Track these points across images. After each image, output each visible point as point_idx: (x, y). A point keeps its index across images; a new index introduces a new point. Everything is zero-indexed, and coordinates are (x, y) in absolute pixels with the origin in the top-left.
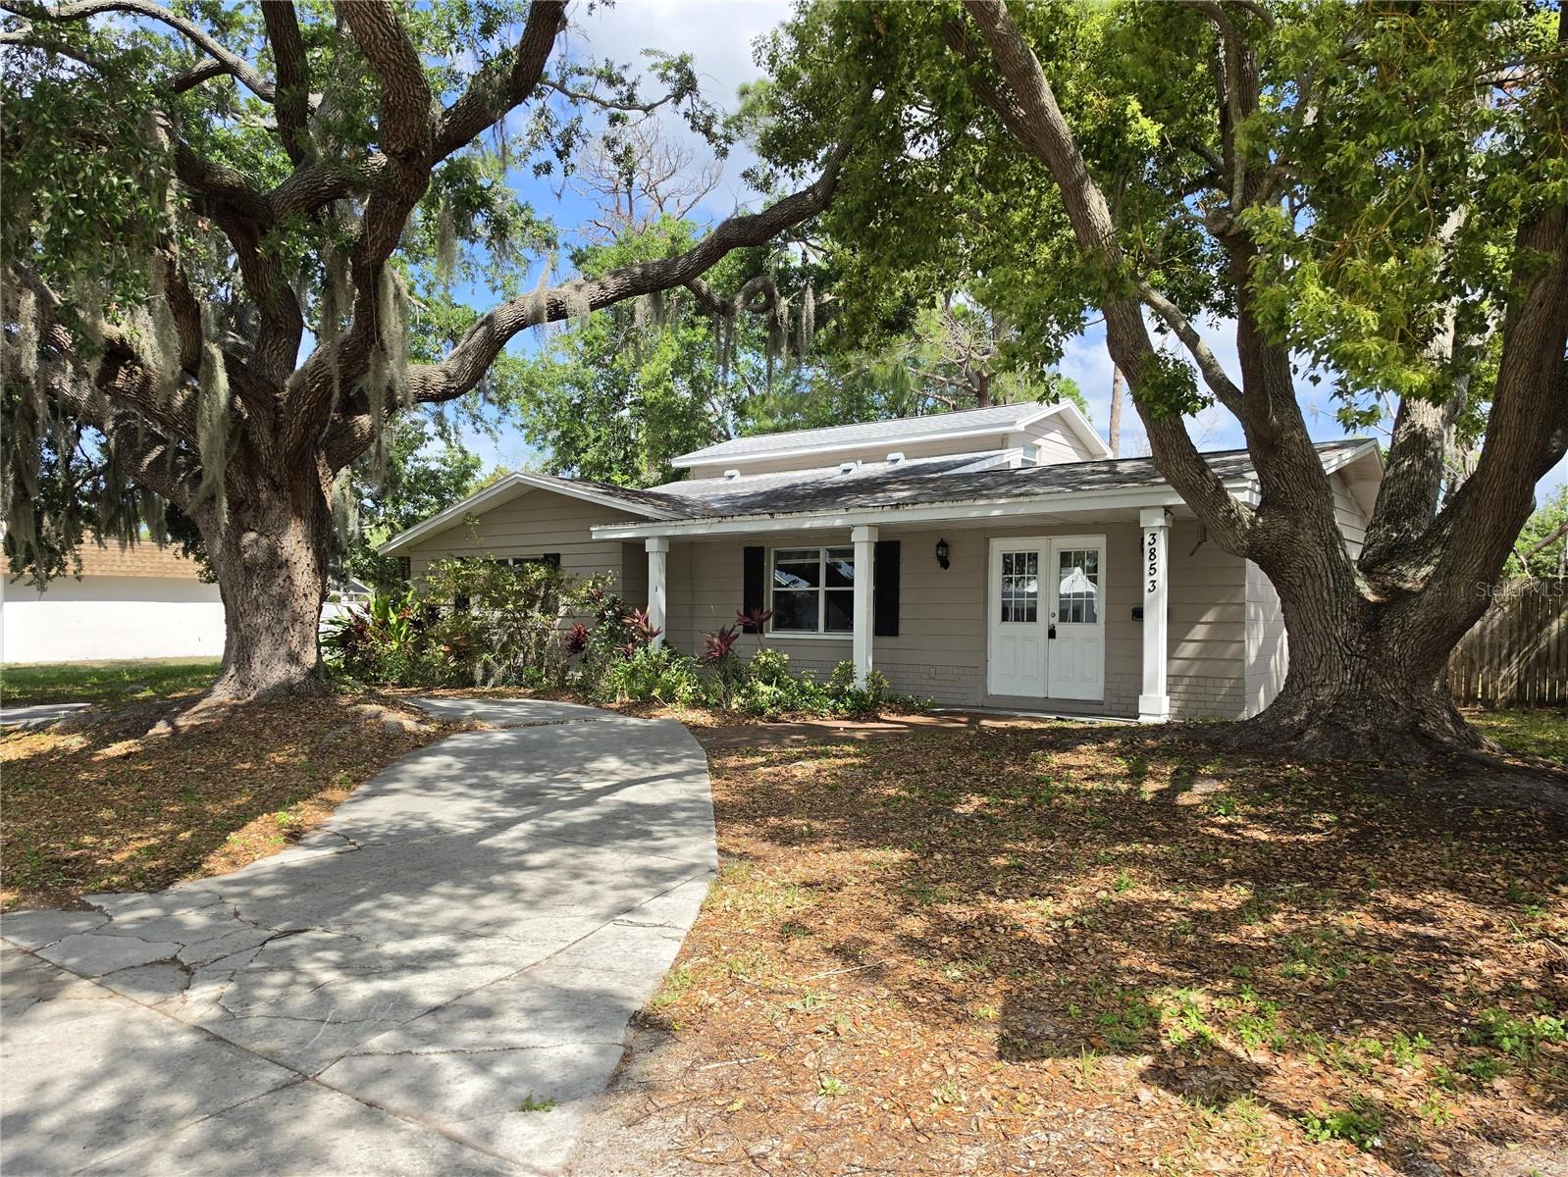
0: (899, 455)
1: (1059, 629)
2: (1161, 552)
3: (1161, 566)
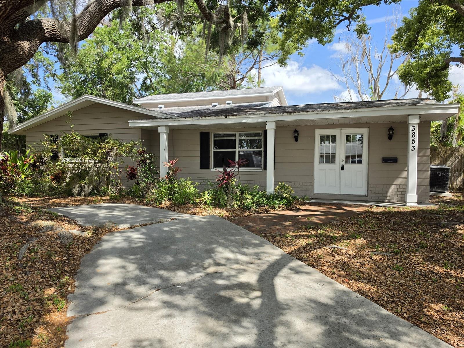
0: (217, 104)
1: (346, 166)
2: (417, 134)
3: (417, 140)
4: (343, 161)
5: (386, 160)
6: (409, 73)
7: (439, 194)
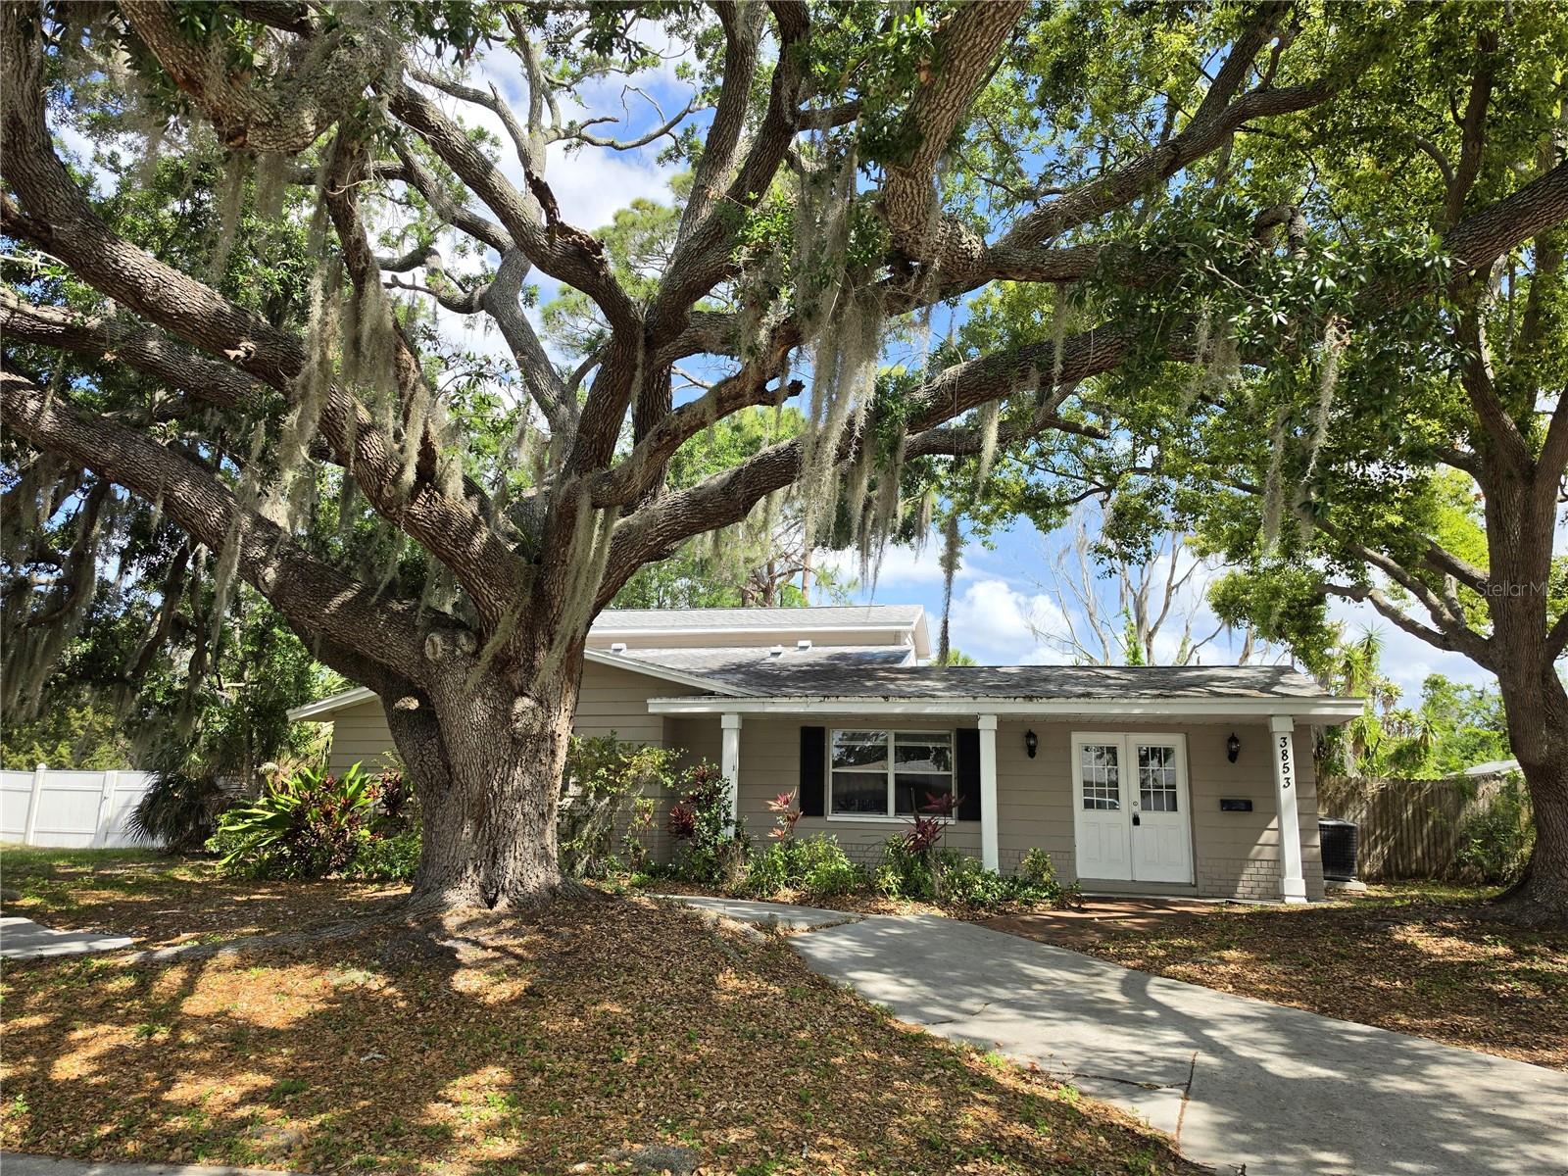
1: (1142, 816)
2: (1290, 754)
3: (1291, 766)
4: (1135, 804)
5: (1228, 805)
6: (1235, 600)
7: (1339, 885)
